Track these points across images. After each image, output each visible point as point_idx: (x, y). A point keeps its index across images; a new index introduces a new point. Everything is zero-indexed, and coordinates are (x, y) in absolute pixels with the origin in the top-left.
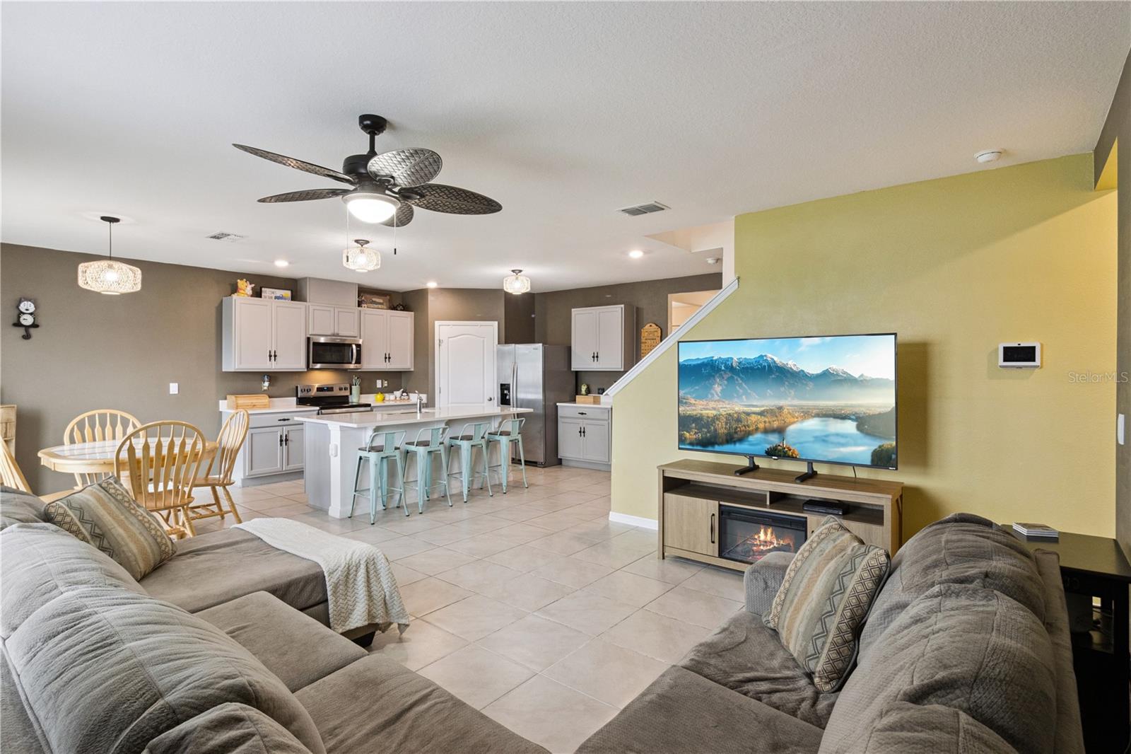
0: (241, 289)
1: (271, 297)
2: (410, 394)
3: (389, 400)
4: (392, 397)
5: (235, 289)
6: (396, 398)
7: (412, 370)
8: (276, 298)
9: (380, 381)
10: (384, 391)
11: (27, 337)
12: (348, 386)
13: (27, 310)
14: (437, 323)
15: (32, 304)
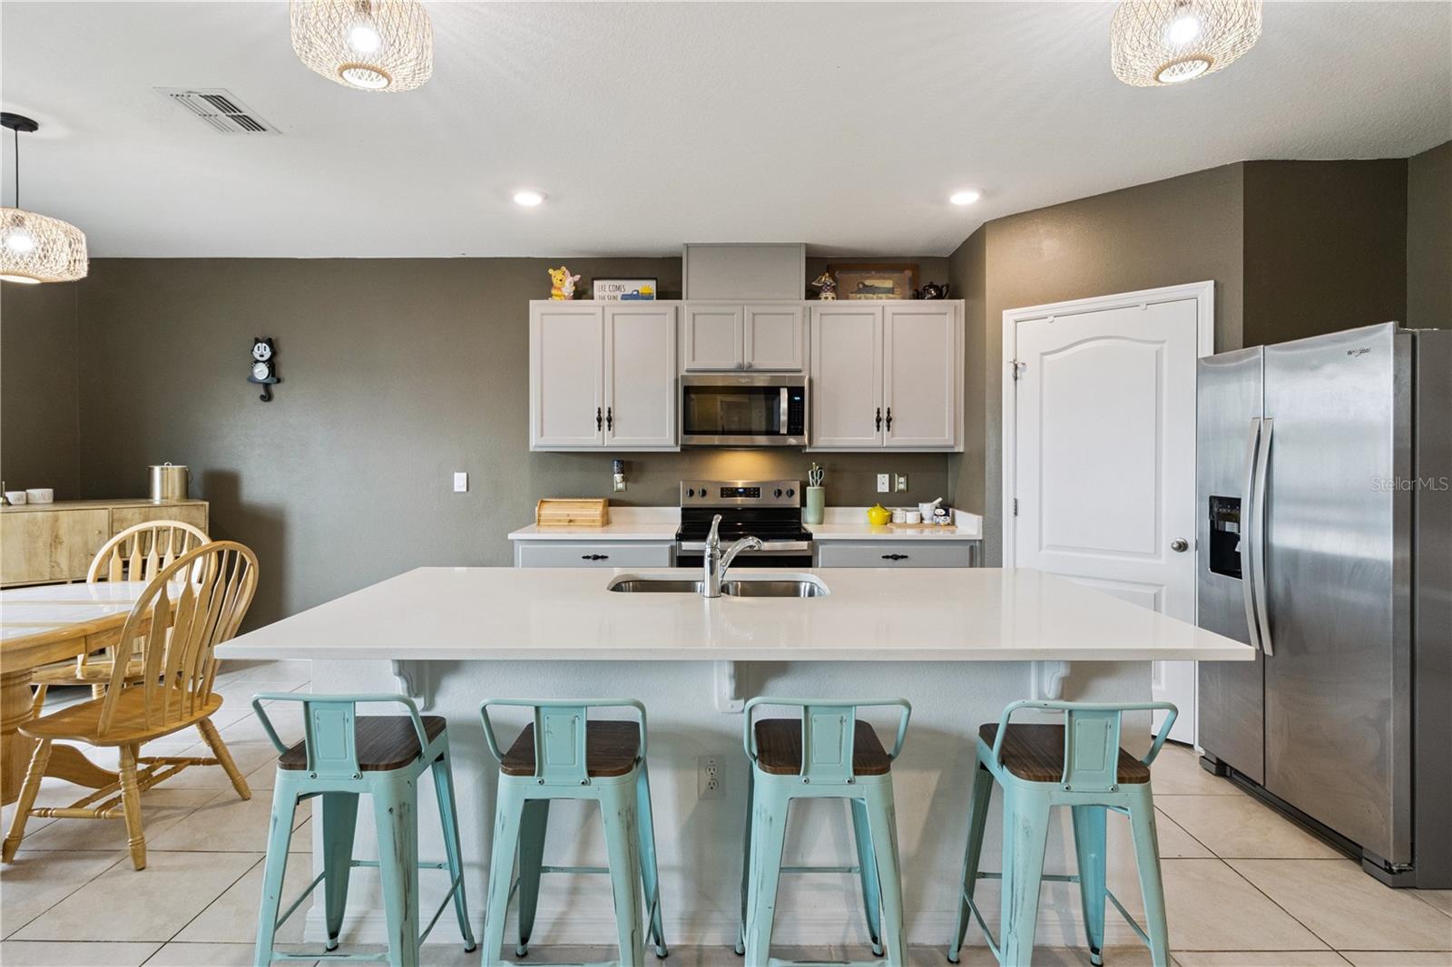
0: (555, 288)
1: (615, 298)
2: (958, 513)
3: (905, 525)
4: (911, 517)
5: (545, 290)
6: (922, 519)
7: (961, 449)
8: (625, 297)
9: (887, 476)
10: (891, 501)
11: (267, 397)
12: (796, 487)
13: (262, 356)
14: (1009, 316)
15: (267, 347)
